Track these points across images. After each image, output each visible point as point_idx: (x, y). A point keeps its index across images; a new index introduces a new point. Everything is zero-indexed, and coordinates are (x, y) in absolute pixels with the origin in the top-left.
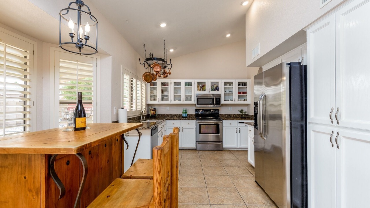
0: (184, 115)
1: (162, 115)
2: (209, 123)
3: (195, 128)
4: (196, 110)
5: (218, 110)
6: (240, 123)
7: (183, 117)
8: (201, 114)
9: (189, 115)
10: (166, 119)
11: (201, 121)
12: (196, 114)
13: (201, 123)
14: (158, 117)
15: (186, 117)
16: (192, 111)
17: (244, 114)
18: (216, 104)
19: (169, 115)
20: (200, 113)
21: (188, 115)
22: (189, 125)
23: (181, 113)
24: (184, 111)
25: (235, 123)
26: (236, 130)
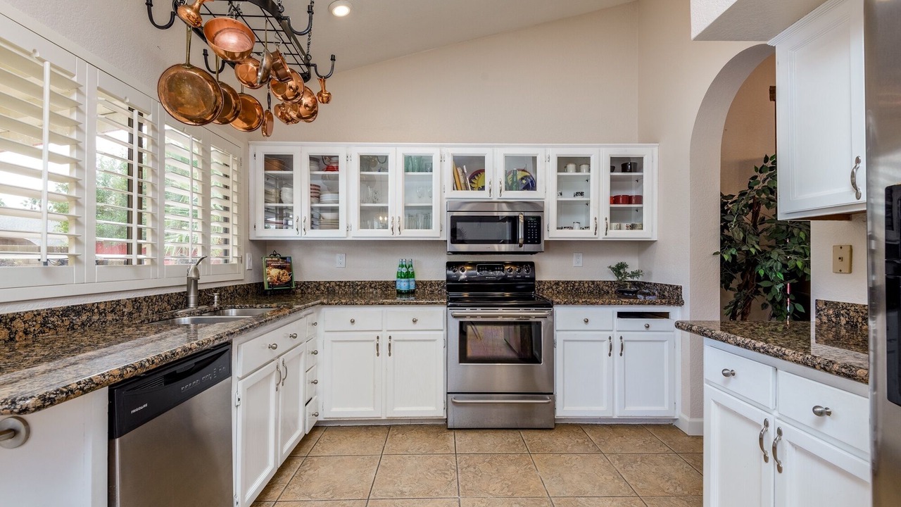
0: (403, 285)
1: (318, 285)
2: (497, 316)
3: (441, 336)
4: (450, 265)
5: (531, 265)
6: (621, 315)
7: (400, 293)
8: (469, 280)
9: (424, 284)
10: (322, 304)
11: (468, 311)
12: (449, 279)
13: (465, 317)
14: (303, 293)
15: (410, 293)
16: (433, 269)
17: (630, 279)
18: (526, 242)
19: (346, 283)
20: (463, 276)
21: (417, 284)
22: (417, 326)
23: (393, 277)
24: (404, 270)
25: (604, 316)
26: (606, 346)
